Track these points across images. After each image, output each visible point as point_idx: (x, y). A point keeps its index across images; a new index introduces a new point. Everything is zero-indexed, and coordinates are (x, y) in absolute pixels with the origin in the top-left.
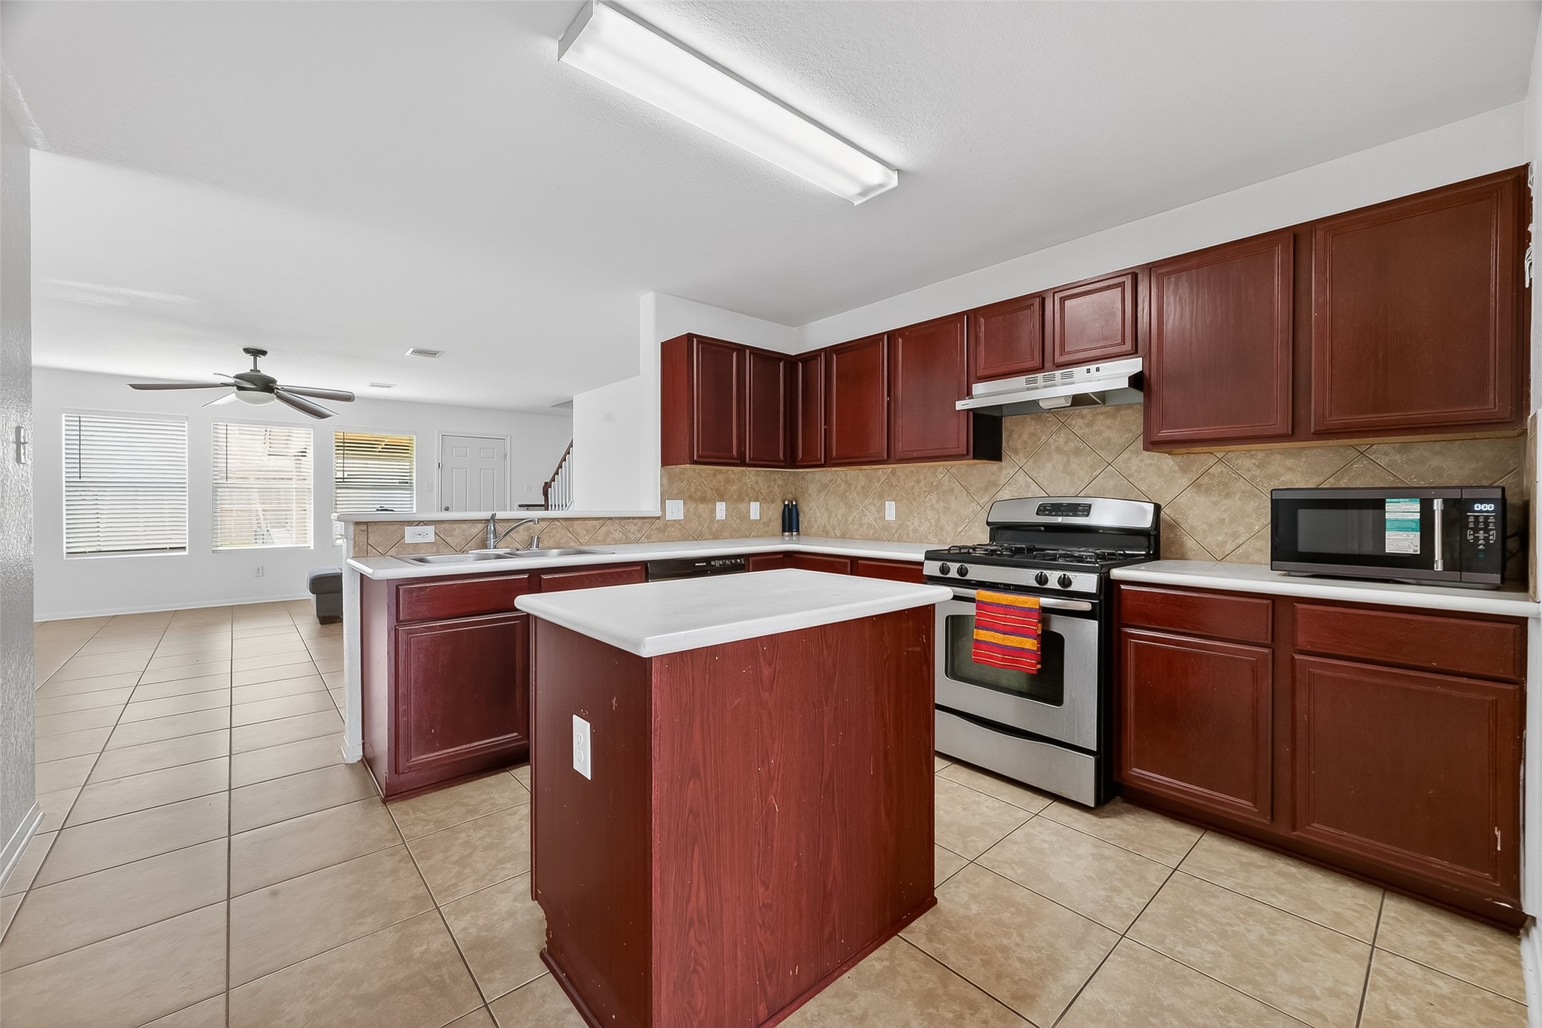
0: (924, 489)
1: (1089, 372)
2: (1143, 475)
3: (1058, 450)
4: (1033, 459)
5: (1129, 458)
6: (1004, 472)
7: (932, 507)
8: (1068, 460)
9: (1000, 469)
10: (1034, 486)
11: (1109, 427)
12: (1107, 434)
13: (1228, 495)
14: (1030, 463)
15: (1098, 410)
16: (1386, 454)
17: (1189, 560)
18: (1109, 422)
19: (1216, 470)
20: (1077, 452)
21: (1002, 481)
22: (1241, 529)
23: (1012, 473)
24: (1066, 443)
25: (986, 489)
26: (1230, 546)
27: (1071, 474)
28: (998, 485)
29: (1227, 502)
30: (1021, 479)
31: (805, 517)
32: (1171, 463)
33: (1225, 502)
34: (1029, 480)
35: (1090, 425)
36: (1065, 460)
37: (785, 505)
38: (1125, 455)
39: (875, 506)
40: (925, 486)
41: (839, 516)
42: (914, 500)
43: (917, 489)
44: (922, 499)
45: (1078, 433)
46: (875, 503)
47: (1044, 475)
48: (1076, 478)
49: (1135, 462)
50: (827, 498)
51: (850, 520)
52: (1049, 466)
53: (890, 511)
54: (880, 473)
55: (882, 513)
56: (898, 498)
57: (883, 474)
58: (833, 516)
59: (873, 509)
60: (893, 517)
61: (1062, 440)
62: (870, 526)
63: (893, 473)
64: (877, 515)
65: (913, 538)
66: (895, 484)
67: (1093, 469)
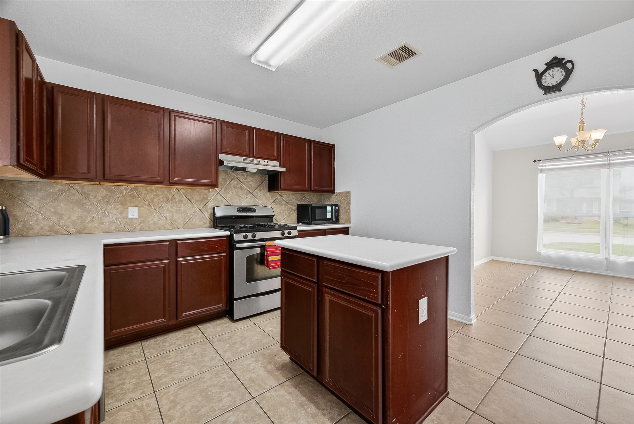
2: (262, 198)
3: (234, 187)
4: (223, 189)
5: (258, 192)
6: (211, 194)
7: (168, 210)
9: (209, 192)
10: (224, 200)
11: (252, 181)
12: (251, 183)
13: (282, 205)
14: (223, 191)
15: (248, 174)
16: (307, 196)
18: (251, 179)
19: (279, 198)
20: (241, 188)
21: (210, 198)
22: (284, 215)
23: (215, 194)
25: (202, 201)
27: (239, 196)
28: (208, 200)
29: (282, 207)
30: (219, 197)
32: (269, 195)
34: (223, 198)
35: (245, 179)
36: (237, 191)
38: (256, 191)
39: (117, 209)
40: (162, 198)
41: (74, 218)
42: (154, 206)
43: (156, 200)
44: (160, 205)
45: (242, 181)
46: (118, 207)
47: (228, 196)
48: (241, 198)
49: (259, 193)
50: (56, 204)
51: (88, 219)
52: (231, 193)
53: (133, 213)
54: (123, 188)
55: (124, 215)
56: (140, 205)
57: (126, 189)
58: (65, 217)
59: (115, 211)
60: (136, 216)
61: (235, 183)
62: (111, 223)
63: (136, 189)
64: (119, 216)
65: (153, 228)
66: (137, 196)
67: (247, 195)
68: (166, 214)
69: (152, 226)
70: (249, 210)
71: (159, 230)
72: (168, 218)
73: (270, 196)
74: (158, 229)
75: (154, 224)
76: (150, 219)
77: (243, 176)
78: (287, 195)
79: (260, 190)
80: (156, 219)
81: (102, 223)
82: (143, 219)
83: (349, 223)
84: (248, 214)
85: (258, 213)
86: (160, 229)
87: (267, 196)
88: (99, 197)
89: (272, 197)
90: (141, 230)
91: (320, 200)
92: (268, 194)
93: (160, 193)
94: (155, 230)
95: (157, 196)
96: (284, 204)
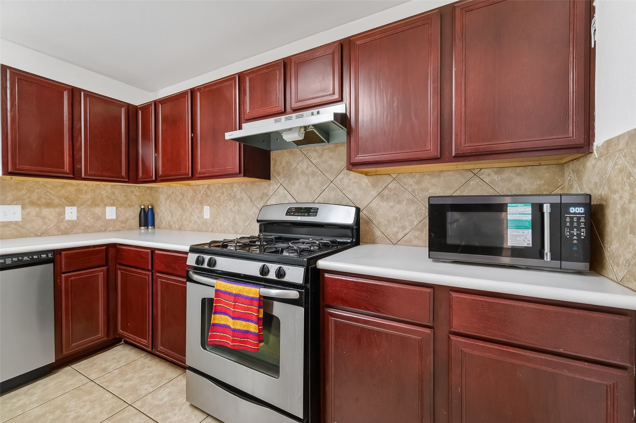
0: (226, 198)
1: (313, 114)
2: (351, 188)
3: (303, 173)
4: (288, 179)
5: (343, 178)
6: (272, 187)
7: (231, 209)
8: (308, 179)
9: (269, 185)
10: (289, 196)
11: (331, 158)
12: (330, 162)
13: (399, 202)
14: (286, 181)
15: (325, 147)
16: (489, 175)
17: (376, 243)
18: (331, 154)
19: (393, 185)
20: (313, 174)
21: (271, 194)
22: (407, 224)
23: (276, 187)
24: (307, 168)
25: (262, 198)
26: (400, 235)
27: (310, 189)
28: (269, 194)
29: (399, 206)
30: (281, 191)
31: (158, 216)
32: (367, 181)
33: (397, 206)
34: (286, 192)
35: (320, 156)
36: (306, 179)
37: (141, 209)
38: (341, 176)
39: (198, 208)
41: (178, 215)
42: (221, 205)
43: (222, 198)
44: (225, 204)
45: (314, 162)
48: (313, 191)
50: (171, 204)
51: (184, 218)
52: (297, 183)
53: (207, 212)
55: (202, 214)
56: (211, 204)
57: (203, 187)
58: (174, 215)
59: (197, 211)
60: (209, 216)
61: (304, 166)
62: (195, 222)
63: (208, 187)
64: (199, 215)
65: (220, 229)
66: (209, 194)
67: (322, 184)
68: (230, 215)
72: (231, 219)
73: (370, 184)
75: (221, 225)
76: (218, 220)
77: (316, 151)
78: (413, 177)
80: (222, 220)
81: (191, 222)
82: (213, 219)
85: (321, 217)
87: (364, 185)
88: (189, 197)
89: (374, 185)
90: (212, 231)
93: (224, 190)
95: (223, 193)
96: (408, 200)
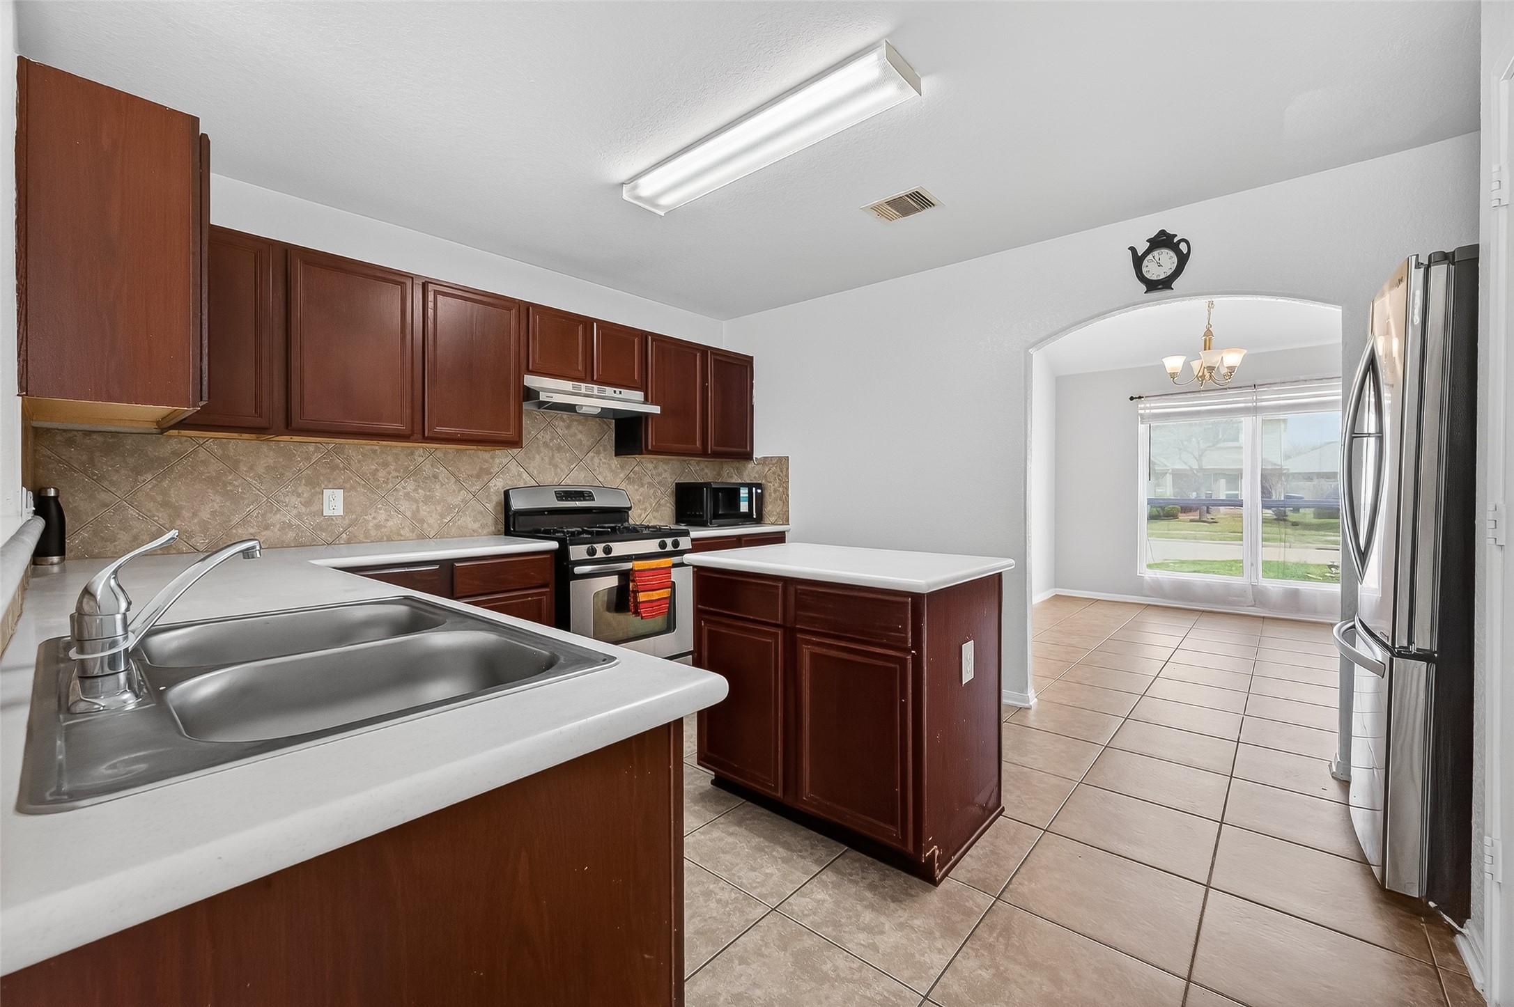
2: (601, 469)
3: (546, 445)
5: (593, 458)
6: (497, 461)
8: (553, 455)
9: (493, 457)
10: (525, 475)
11: (580, 433)
12: (580, 436)
13: (642, 486)
14: (521, 454)
15: (573, 418)
18: (580, 428)
19: (637, 469)
20: (559, 449)
21: (496, 470)
22: (648, 505)
23: (505, 461)
24: (551, 440)
25: (478, 476)
27: (556, 466)
28: (491, 473)
30: (514, 467)
33: (641, 489)
34: (522, 470)
35: (568, 427)
36: (550, 454)
38: (591, 454)
39: (299, 495)
40: (396, 470)
41: (205, 514)
42: (378, 487)
43: (382, 474)
44: (390, 485)
45: (561, 433)
46: (300, 492)
47: (534, 466)
48: (559, 469)
49: (596, 460)
50: (165, 484)
51: (236, 519)
52: (538, 457)
53: (333, 503)
54: (312, 448)
55: (315, 508)
56: (348, 486)
57: (317, 450)
58: (186, 514)
59: (294, 500)
60: (339, 511)
61: (548, 437)
62: (287, 526)
63: (338, 450)
64: (303, 509)
65: (375, 536)
66: (341, 465)
67: (570, 462)
68: (404, 506)
69: (373, 533)
70: (580, 495)
71: (387, 541)
72: (409, 514)
73: (618, 466)
74: (385, 539)
75: (378, 527)
76: (369, 518)
77: (564, 421)
78: (652, 463)
79: (598, 453)
80: (382, 516)
81: (267, 528)
82: (354, 516)
83: (787, 522)
84: (578, 504)
85: (599, 502)
86: (390, 539)
87: (613, 466)
88: (261, 470)
89: (622, 468)
90: (349, 542)
91: (719, 474)
92: (615, 462)
93: (390, 459)
94: (380, 540)
95: (386, 465)
96: (648, 483)
